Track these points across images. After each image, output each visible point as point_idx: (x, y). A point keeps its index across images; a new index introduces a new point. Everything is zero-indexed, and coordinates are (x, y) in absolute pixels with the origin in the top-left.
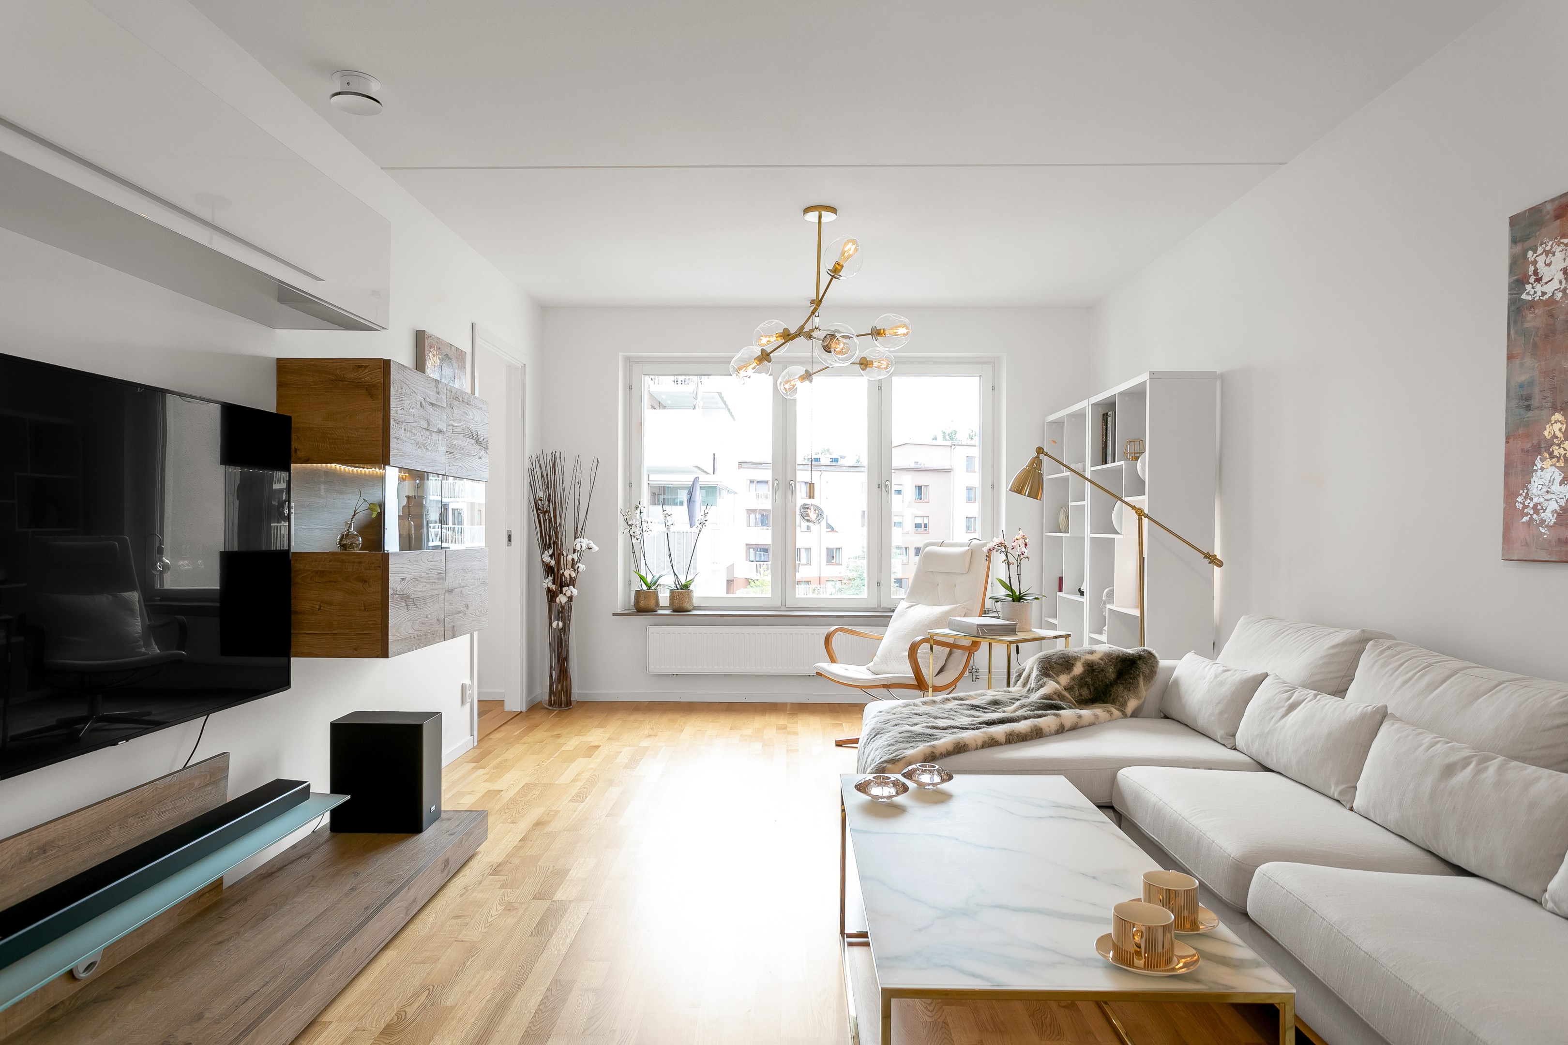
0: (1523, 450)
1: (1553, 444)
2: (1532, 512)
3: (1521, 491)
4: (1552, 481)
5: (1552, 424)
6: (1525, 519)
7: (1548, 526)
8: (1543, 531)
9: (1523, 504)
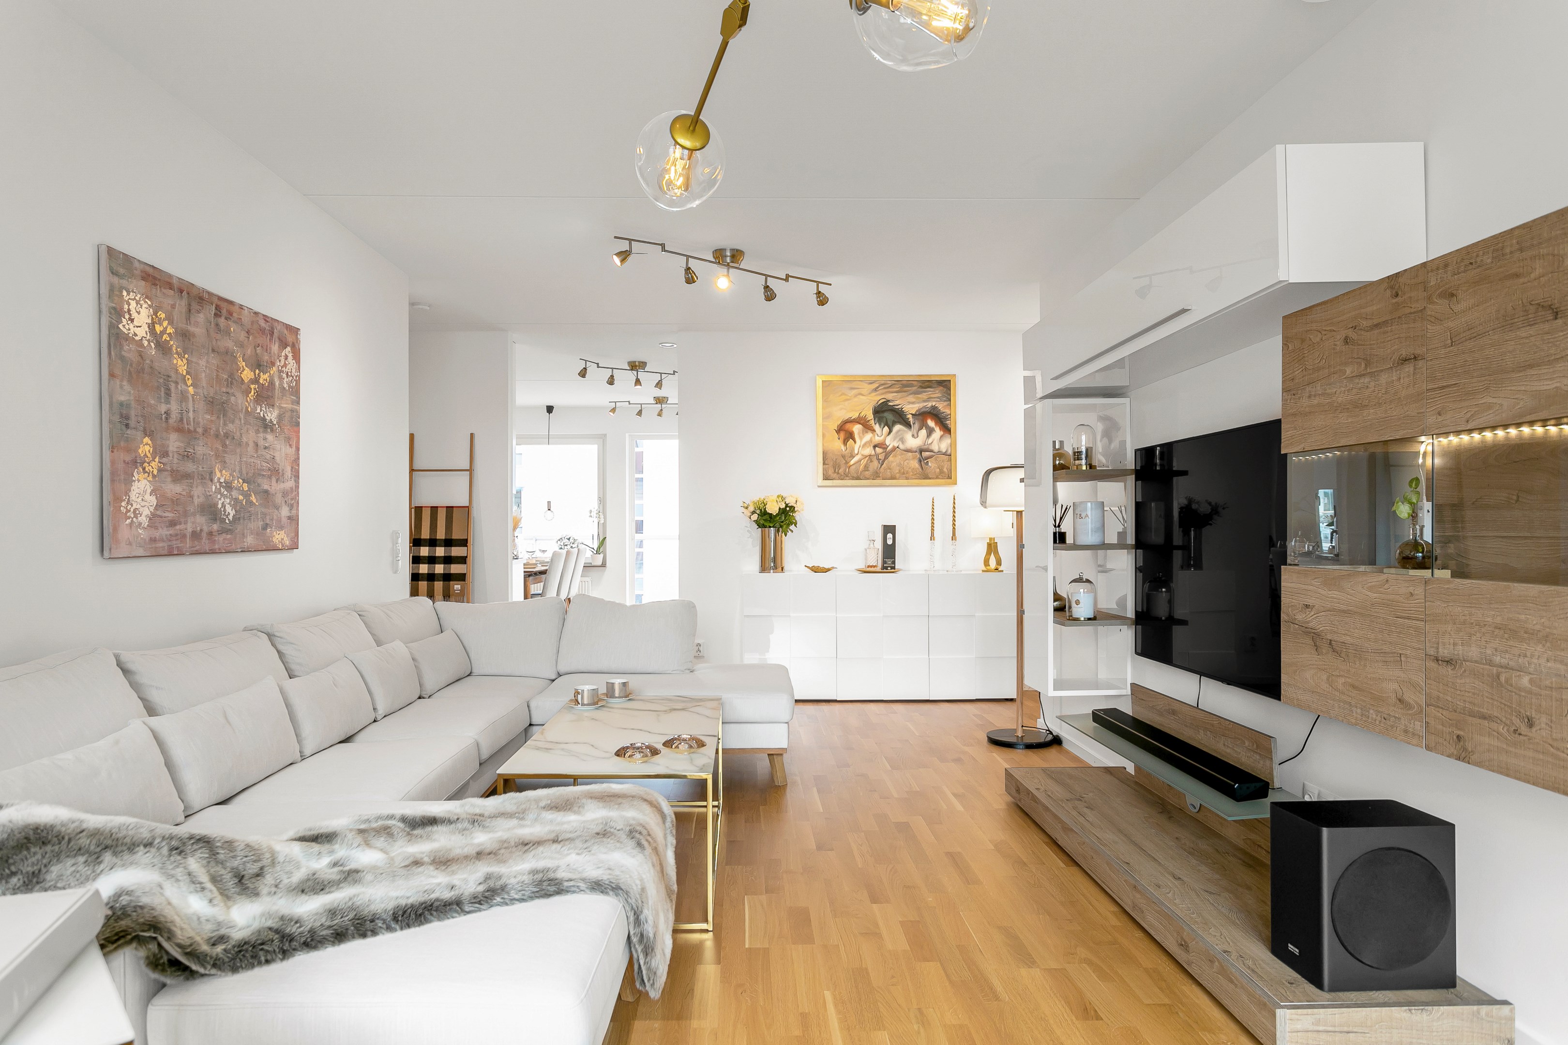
0: (124, 461)
1: (145, 462)
2: (132, 516)
3: (125, 498)
4: (145, 492)
5: (144, 445)
6: (128, 521)
7: (144, 528)
8: (141, 532)
9: (127, 509)
